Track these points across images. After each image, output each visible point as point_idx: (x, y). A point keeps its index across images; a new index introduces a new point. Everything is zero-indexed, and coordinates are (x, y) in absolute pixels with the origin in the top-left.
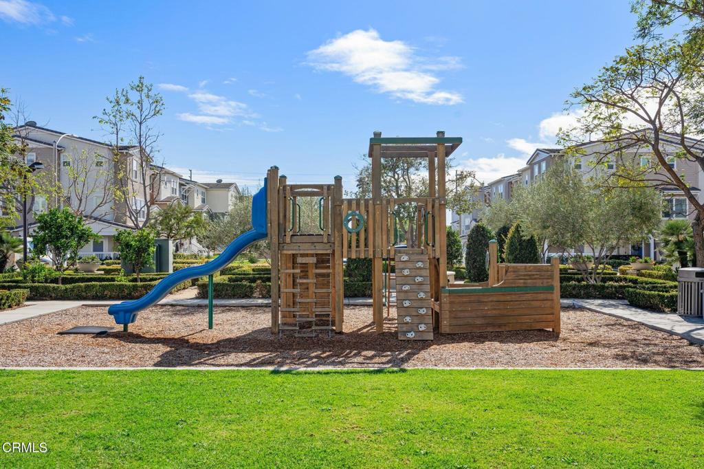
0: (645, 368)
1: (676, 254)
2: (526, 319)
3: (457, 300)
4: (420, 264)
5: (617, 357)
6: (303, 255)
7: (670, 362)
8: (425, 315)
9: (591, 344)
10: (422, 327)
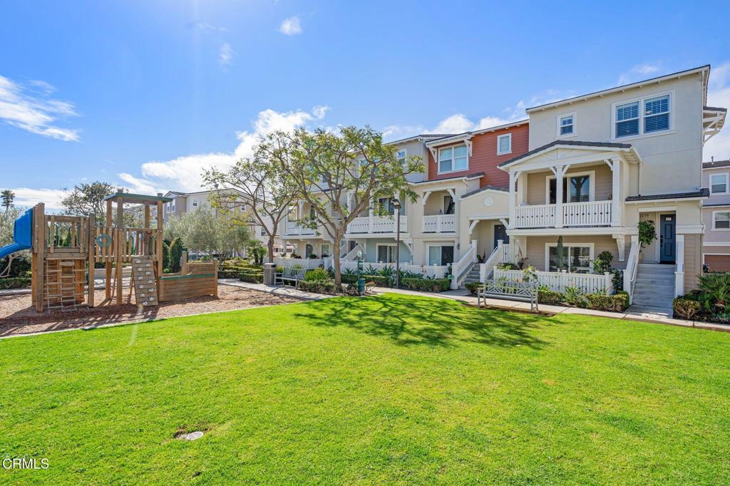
0: (263, 306)
1: (253, 255)
2: (201, 291)
3: (168, 283)
4: (148, 265)
5: (251, 303)
6: (63, 261)
7: (271, 303)
8: (154, 292)
9: (236, 299)
10: (152, 299)
